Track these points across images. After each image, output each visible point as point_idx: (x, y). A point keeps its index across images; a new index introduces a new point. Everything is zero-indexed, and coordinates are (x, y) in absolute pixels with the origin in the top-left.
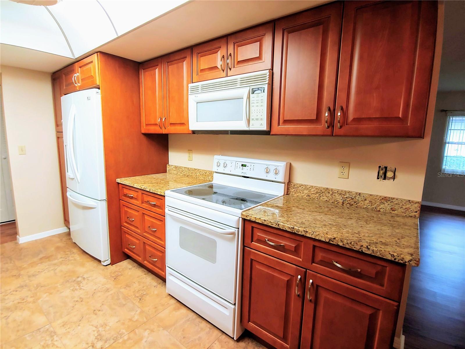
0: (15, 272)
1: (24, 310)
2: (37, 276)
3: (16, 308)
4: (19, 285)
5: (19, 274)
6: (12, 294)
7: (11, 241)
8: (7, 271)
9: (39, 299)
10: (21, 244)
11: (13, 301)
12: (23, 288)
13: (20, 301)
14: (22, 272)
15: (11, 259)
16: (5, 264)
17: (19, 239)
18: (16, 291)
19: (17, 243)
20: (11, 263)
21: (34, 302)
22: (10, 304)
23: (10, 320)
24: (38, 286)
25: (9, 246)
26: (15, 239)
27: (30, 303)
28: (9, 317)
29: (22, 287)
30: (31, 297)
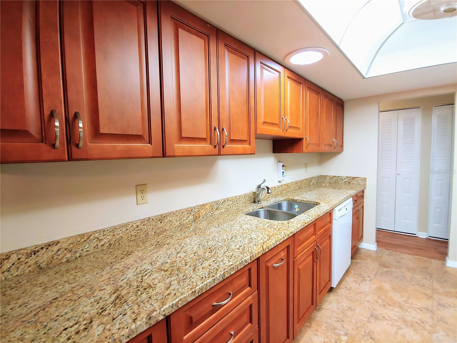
0: (429, 292)
1: (417, 333)
2: (446, 309)
3: (412, 325)
4: (426, 307)
5: (432, 296)
6: (416, 310)
7: (440, 259)
8: (422, 286)
9: (435, 333)
10: (447, 266)
11: (413, 318)
12: (428, 312)
13: (419, 322)
14: (435, 296)
15: (431, 277)
16: (424, 278)
17: (447, 261)
18: (421, 310)
19: (444, 264)
20: (430, 280)
21: (430, 333)
22: (409, 318)
23: (400, 332)
24: (442, 320)
25: (435, 263)
26: (444, 260)
27: (425, 330)
28: (401, 328)
29: (428, 310)
30: (430, 326)
